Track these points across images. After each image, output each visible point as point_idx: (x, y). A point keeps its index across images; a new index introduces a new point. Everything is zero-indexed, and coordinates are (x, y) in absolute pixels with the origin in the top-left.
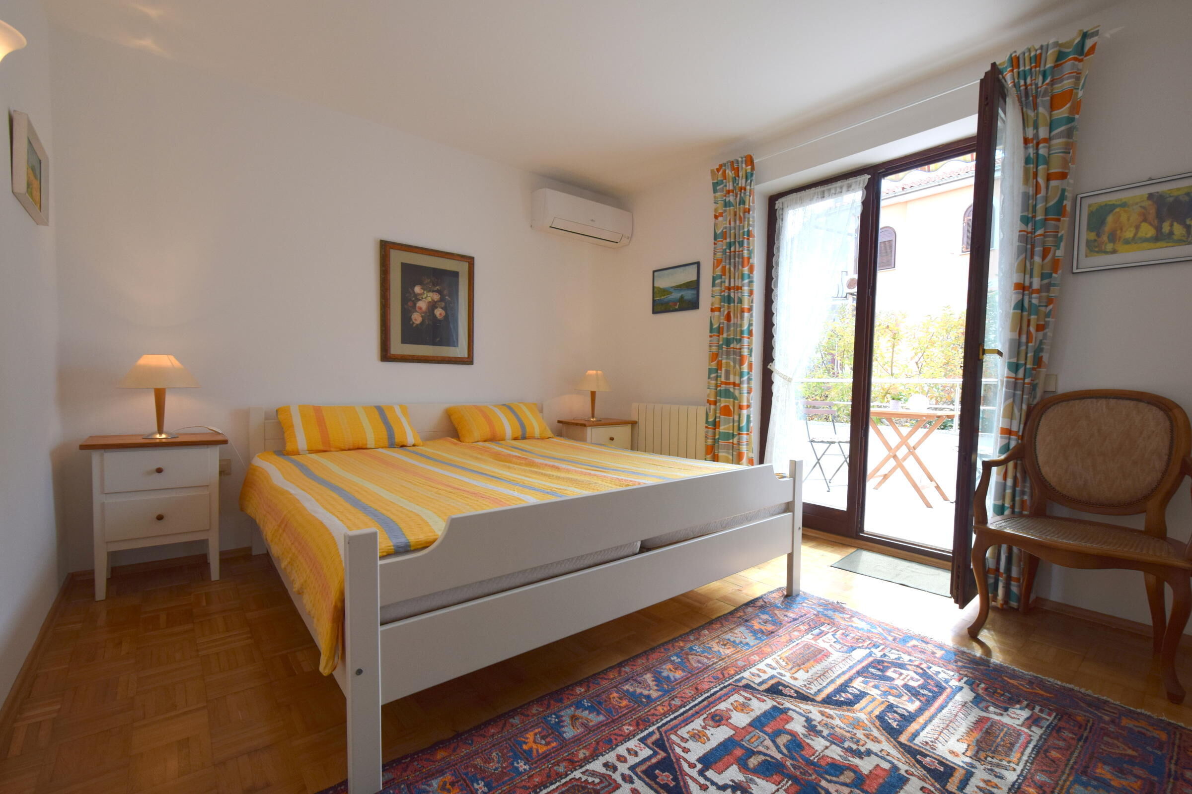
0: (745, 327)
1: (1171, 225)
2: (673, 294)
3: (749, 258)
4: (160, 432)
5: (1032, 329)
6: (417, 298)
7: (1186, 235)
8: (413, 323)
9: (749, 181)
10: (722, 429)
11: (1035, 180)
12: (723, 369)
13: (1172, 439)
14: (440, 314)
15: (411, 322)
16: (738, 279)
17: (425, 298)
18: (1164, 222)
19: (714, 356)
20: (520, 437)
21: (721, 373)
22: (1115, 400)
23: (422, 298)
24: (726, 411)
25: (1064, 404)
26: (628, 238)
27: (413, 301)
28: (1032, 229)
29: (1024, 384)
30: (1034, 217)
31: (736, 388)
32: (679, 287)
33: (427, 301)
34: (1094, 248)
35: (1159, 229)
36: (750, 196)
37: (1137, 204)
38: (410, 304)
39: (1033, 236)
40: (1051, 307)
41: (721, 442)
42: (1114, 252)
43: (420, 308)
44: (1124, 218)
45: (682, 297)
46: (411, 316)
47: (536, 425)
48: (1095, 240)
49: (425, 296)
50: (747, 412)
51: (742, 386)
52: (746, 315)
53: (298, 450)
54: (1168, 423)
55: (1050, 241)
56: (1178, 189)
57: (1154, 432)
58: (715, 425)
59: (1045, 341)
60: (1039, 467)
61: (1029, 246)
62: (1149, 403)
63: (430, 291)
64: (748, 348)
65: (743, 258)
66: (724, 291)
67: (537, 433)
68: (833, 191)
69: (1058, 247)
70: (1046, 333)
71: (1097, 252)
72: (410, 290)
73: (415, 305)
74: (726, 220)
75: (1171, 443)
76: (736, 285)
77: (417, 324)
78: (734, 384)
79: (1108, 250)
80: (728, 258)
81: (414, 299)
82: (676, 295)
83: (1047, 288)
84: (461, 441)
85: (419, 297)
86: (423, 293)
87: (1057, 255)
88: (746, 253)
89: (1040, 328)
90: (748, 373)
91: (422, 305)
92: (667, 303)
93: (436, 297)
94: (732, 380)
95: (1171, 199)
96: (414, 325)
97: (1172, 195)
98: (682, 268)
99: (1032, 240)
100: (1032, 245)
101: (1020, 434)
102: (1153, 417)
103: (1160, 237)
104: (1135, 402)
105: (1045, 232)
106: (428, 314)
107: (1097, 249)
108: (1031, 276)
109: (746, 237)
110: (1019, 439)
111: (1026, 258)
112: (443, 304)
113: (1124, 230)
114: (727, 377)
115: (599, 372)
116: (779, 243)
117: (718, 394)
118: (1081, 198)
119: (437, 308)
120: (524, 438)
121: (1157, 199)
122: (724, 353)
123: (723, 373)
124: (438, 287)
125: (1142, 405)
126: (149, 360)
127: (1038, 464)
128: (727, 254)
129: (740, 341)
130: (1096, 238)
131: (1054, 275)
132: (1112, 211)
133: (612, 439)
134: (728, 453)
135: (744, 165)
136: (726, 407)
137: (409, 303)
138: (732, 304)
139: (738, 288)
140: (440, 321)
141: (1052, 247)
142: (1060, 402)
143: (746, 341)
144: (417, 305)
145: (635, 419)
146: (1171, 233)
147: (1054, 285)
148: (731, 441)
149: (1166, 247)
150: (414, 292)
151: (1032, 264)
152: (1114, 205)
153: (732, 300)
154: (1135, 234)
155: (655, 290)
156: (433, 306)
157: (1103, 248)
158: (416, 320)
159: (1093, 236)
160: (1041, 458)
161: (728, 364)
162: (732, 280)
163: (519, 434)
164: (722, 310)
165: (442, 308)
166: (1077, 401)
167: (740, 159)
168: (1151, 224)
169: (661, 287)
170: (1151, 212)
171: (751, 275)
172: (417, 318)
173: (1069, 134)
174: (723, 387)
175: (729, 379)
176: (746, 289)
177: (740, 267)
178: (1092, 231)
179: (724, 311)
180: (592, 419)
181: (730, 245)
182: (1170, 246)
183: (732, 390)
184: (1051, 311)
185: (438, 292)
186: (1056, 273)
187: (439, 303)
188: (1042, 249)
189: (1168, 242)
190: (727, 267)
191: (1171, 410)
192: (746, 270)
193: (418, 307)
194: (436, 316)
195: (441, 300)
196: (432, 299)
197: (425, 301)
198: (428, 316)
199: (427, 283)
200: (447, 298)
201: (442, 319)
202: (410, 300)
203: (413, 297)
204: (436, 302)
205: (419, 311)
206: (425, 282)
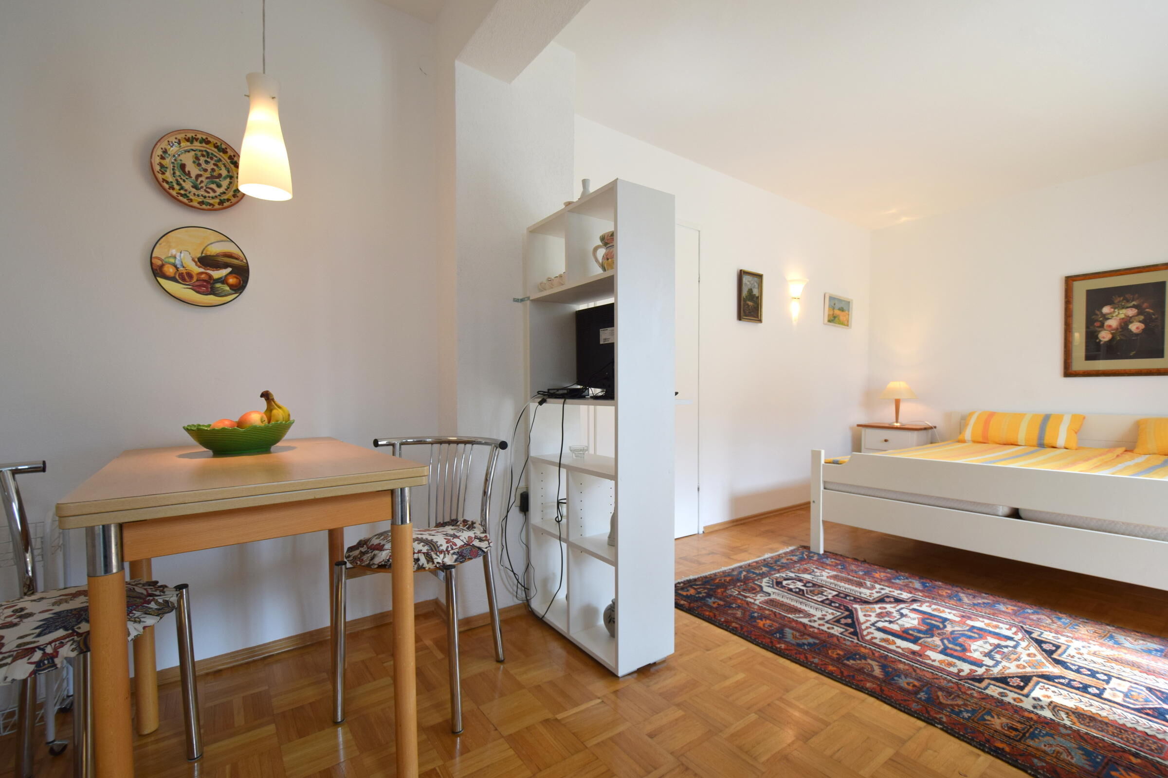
4: (897, 422)
6: (1105, 317)
8: (1100, 341)
14: (1138, 328)
15: (1098, 341)
17: (1117, 316)
23: (1113, 316)
27: (1100, 321)
33: (1118, 318)
38: (1097, 324)
43: (1110, 326)
46: (1098, 335)
49: (1117, 313)
63: (1123, 308)
72: (1098, 312)
73: (1103, 324)
77: (1106, 342)
81: (1101, 319)
85: (1109, 316)
86: (1114, 311)
91: (1113, 323)
93: (1131, 312)
96: (1102, 343)
106: (1120, 330)
112: (1142, 318)
119: (1132, 322)
124: (1134, 303)
126: (894, 385)
137: (1095, 324)
140: (1137, 335)
150: (1102, 313)
156: (1125, 323)
158: (1104, 338)
165: (1140, 322)
172: (1105, 336)
185: (1134, 306)
187: (1136, 318)
193: (1107, 325)
194: (1131, 331)
195: (1139, 314)
196: (1126, 316)
197: (1115, 319)
198: (1120, 332)
199: (1119, 302)
200: (1147, 310)
201: (1141, 332)
202: (1097, 321)
203: (1101, 317)
204: (1131, 317)
205: (1109, 329)
206: (1116, 301)
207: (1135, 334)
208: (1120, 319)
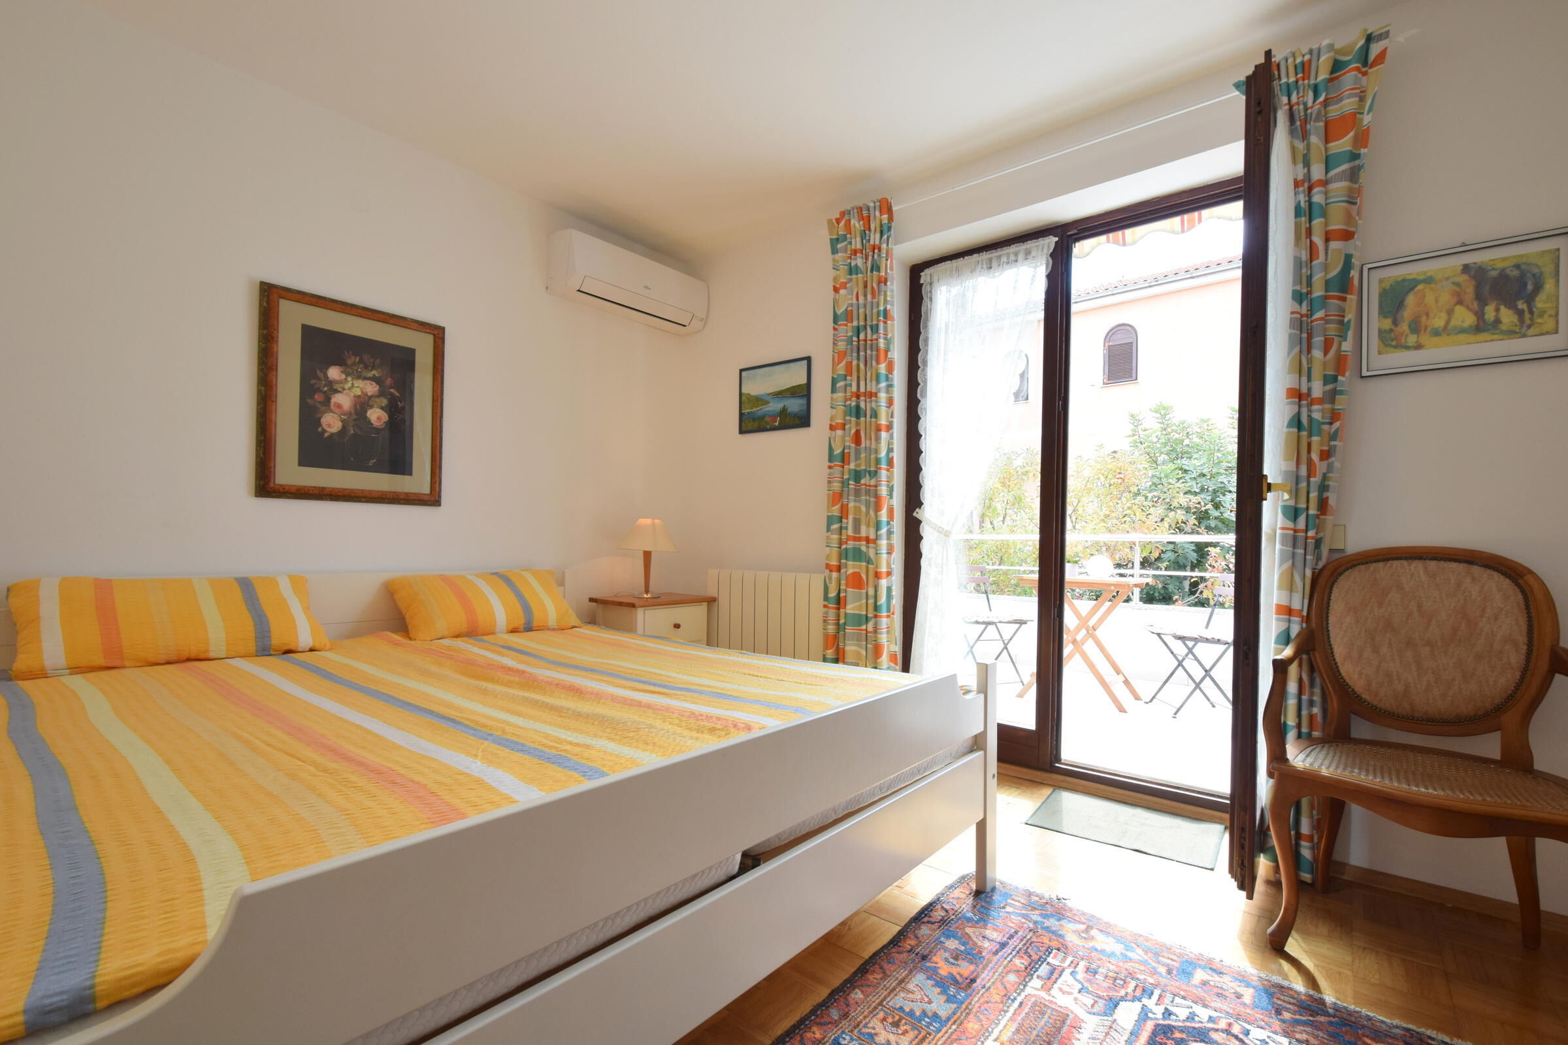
0: (883, 454)
1: (1497, 310)
2: (770, 404)
3: (887, 351)
5: (1315, 457)
6: (333, 388)
7: (1518, 324)
8: (324, 431)
9: (885, 237)
10: (851, 608)
11: (1308, 240)
12: (851, 517)
13: (1530, 618)
14: (379, 418)
15: (320, 430)
16: (871, 381)
17: (349, 389)
18: (1486, 305)
19: (837, 498)
20: (522, 627)
21: (847, 523)
22: (1435, 562)
23: (344, 389)
24: (857, 581)
25: (1362, 567)
26: (702, 320)
27: (324, 393)
28: (1308, 311)
29: (1306, 538)
30: (1309, 293)
31: (871, 545)
32: (780, 395)
33: (352, 394)
34: (1389, 340)
35: (1480, 315)
36: (887, 260)
37: (1447, 279)
38: (318, 397)
39: (1309, 320)
40: (1337, 425)
41: (849, 630)
42: (1419, 347)
43: (339, 406)
44: (1430, 298)
45: (784, 410)
46: (320, 418)
47: (550, 607)
48: (1391, 330)
49: (349, 385)
50: (887, 583)
51: (878, 542)
52: (884, 435)
53: (43, 669)
54: (1520, 597)
55: (1332, 328)
56: (1504, 259)
57: (1502, 609)
58: (839, 602)
59: (1330, 475)
60: (1336, 663)
61: (1304, 335)
62: (1486, 566)
63: (359, 377)
64: (888, 486)
65: (878, 350)
66: (850, 399)
67: (552, 618)
68: (1004, 259)
69: (1343, 337)
70: (1333, 462)
71: (1396, 347)
72: (320, 374)
73: (328, 400)
74: (852, 294)
75: (1528, 625)
76: (868, 390)
77: (332, 434)
78: (867, 540)
79: (1410, 345)
80: (855, 349)
81: (325, 389)
82: (775, 406)
83: (1332, 396)
84: (410, 639)
85: (337, 387)
86: (346, 379)
87: (1343, 348)
88: (882, 343)
89: (1326, 455)
90: (888, 523)
91: (344, 400)
92: (762, 418)
93: (371, 388)
94: (863, 534)
95: (1494, 274)
96: (326, 435)
97: (1495, 267)
98: (784, 366)
99: (1308, 326)
100: (1308, 333)
101: (1305, 613)
102: (1495, 585)
103: (1481, 327)
104: (1465, 565)
105: (1326, 316)
106: (354, 417)
107: (1394, 343)
108: (1309, 380)
109: (882, 318)
110: (1302, 622)
111: (1300, 351)
112: (384, 402)
113: (1431, 315)
114: (857, 528)
115: (656, 521)
116: (927, 332)
117: (843, 554)
118: (1369, 269)
119: (371, 407)
120: (529, 628)
121: (1476, 273)
122: (852, 492)
123: (849, 522)
124: (374, 372)
125: (1476, 570)
127: (1334, 660)
128: (854, 343)
129: (875, 474)
130: (1393, 327)
131: (1340, 378)
132: (1412, 289)
133: (677, 626)
134: (859, 646)
135: (877, 213)
136: (857, 576)
137: (316, 396)
138: (863, 419)
139: (873, 395)
140: (378, 430)
141: (1336, 338)
142: (1355, 566)
143: (884, 474)
144: (333, 400)
145: (713, 593)
146: (1497, 321)
147: (1341, 393)
148: (864, 627)
149: (1492, 340)
150: (326, 377)
151: (1310, 361)
152: (1414, 279)
153: (862, 413)
154: (1447, 323)
155: (744, 398)
156: (362, 405)
157: (1403, 341)
158: (329, 426)
159: (1387, 323)
160: (1339, 651)
161: (857, 509)
162: (862, 383)
163: (520, 622)
164: (847, 427)
165: (382, 408)
166: (1381, 564)
167: (872, 205)
168: (1468, 308)
169: (753, 393)
170: (1468, 291)
171: (890, 376)
172: (331, 423)
173: (1353, 175)
174: (851, 544)
175: (859, 533)
176: (883, 396)
177: (874, 363)
178: (1386, 317)
179: (850, 429)
180: (645, 596)
181: (858, 331)
182: (1497, 340)
183: (864, 548)
184: (1337, 430)
185: (373, 379)
186: (1343, 375)
187: (377, 400)
188: (1323, 339)
189: (1494, 334)
190: (855, 363)
191: (1521, 576)
192: (882, 368)
193: (335, 403)
194: (369, 422)
195: (381, 394)
196: (362, 392)
197: (348, 395)
198: (355, 420)
199: (354, 364)
200: (392, 390)
201: (383, 427)
202: (319, 390)
203: (325, 386)
204: (370, 397)
205: (337, 410)
206: (349, 362)
207: (374, 428)
208: (355, 396)
